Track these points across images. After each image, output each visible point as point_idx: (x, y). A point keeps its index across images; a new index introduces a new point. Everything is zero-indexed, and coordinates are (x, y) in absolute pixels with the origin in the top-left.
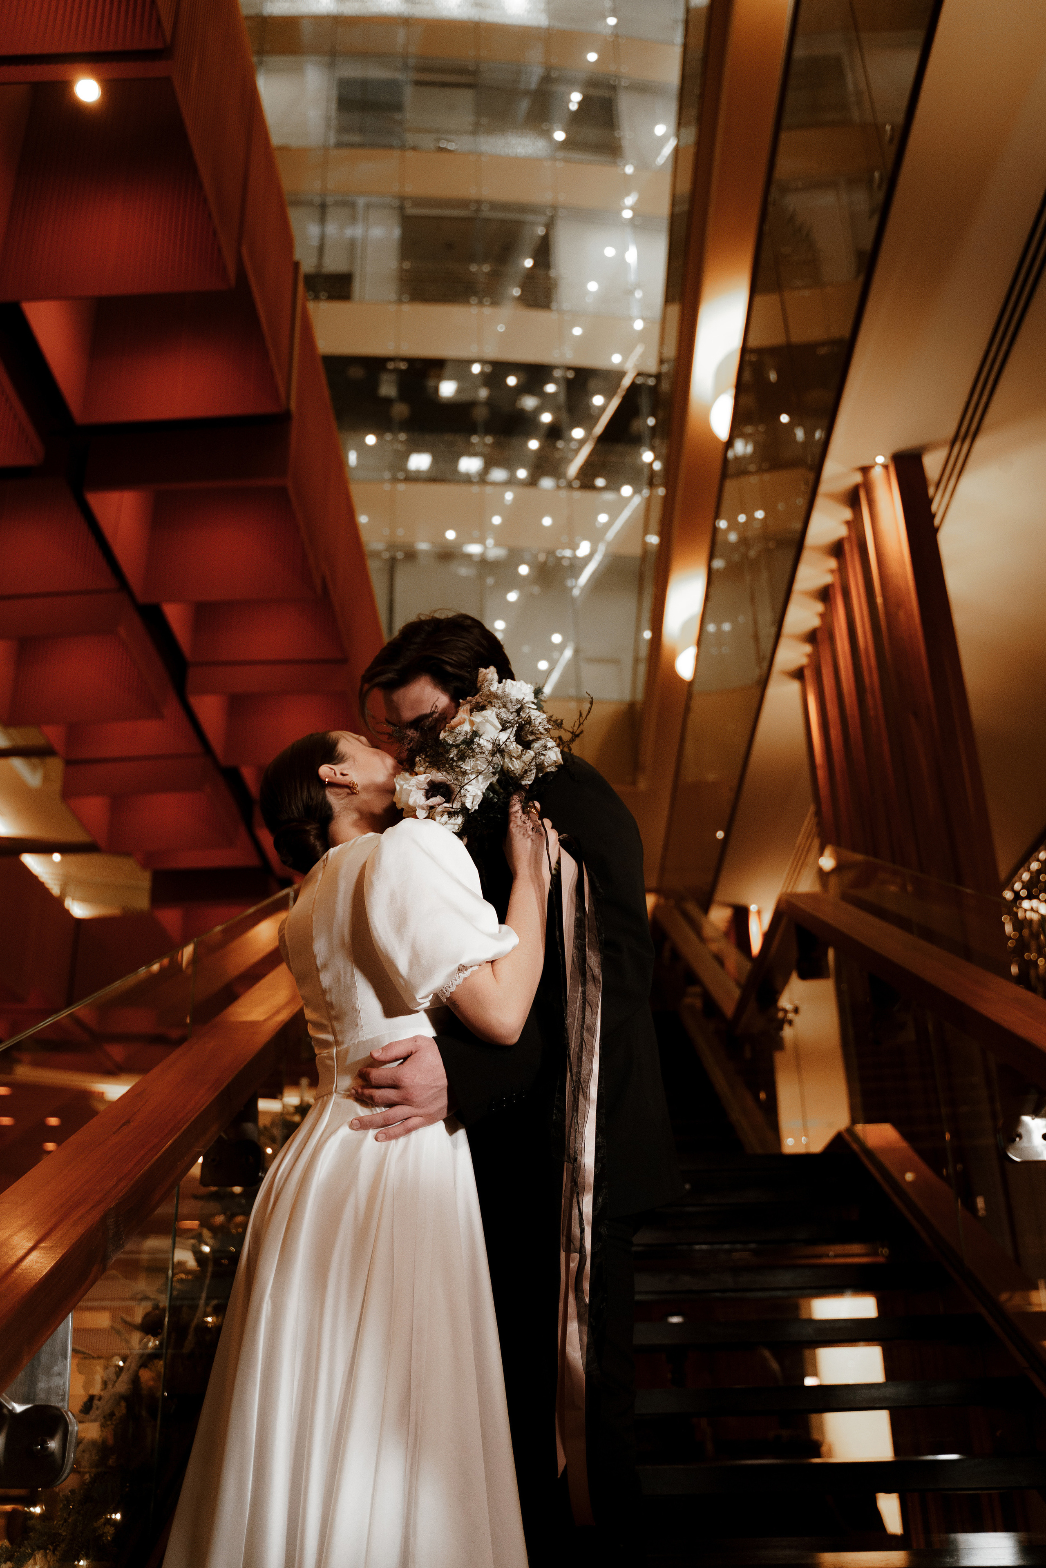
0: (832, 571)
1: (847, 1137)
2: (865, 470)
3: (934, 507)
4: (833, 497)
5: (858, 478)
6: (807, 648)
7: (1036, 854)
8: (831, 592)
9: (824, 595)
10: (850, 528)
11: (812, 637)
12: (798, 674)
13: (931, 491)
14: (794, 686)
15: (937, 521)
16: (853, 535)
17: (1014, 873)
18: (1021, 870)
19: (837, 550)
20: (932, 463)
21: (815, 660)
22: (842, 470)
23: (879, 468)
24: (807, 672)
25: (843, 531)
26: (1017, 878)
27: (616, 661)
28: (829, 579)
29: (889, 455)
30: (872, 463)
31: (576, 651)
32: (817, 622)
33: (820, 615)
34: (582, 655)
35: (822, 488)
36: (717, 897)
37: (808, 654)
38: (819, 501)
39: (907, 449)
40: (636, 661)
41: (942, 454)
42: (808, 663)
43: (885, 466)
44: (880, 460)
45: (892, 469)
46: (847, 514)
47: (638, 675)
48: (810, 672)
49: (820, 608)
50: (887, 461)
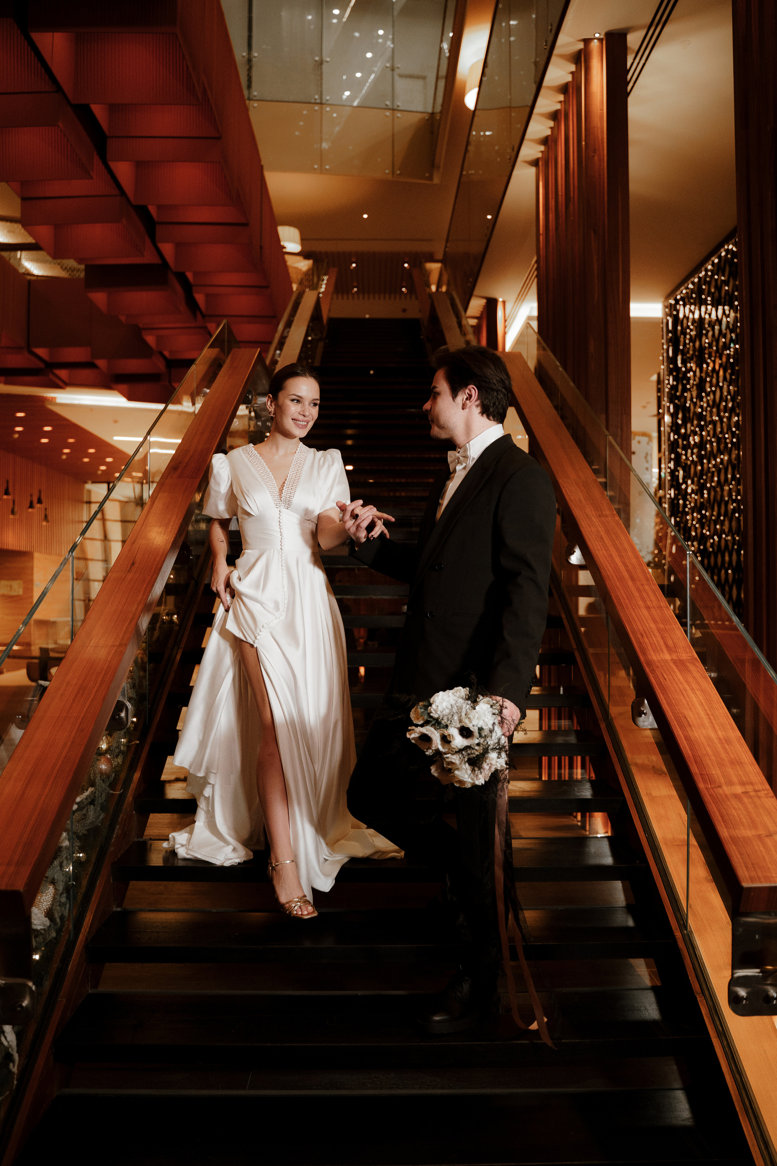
0: (560, 102)
2: (587, 42)
4: (563, 57)
5: (581, 46)
6: (542, 148)
8: (559, 116)
9: (554, 116)
10: (572, 78)
11: (545, 141)
12: (535, 163)
13: (629, 64)
14: (533, 170)
16: (575, 83)
19: (564, 89)
20: (633, 40)
21: (546, 158)
22: (571, 40)
23: (596, 41)
24: (540, 163)
25: (569, 78)
26: (679, 292)
27: (424, 78)
28: (558, 107)
29: (603, 33)
30: (593, 37)
31: (393, 70)
32: (549, 132)
33: (551, 128)
34: (397, 72)
35: (556, 51)
36: (476, 292)
37: (542, 152)
38: (553, 59)
39: (616, 30)
40: (437, 78)
41: (641, 34)
42: (542, 158)
43: (600, 40)
44: (597, 35)
45: (604, 42)
46: (573, 68)
47: (438, 91)
48: (542, 165)
49: (551, 124)
50: (602, 37)
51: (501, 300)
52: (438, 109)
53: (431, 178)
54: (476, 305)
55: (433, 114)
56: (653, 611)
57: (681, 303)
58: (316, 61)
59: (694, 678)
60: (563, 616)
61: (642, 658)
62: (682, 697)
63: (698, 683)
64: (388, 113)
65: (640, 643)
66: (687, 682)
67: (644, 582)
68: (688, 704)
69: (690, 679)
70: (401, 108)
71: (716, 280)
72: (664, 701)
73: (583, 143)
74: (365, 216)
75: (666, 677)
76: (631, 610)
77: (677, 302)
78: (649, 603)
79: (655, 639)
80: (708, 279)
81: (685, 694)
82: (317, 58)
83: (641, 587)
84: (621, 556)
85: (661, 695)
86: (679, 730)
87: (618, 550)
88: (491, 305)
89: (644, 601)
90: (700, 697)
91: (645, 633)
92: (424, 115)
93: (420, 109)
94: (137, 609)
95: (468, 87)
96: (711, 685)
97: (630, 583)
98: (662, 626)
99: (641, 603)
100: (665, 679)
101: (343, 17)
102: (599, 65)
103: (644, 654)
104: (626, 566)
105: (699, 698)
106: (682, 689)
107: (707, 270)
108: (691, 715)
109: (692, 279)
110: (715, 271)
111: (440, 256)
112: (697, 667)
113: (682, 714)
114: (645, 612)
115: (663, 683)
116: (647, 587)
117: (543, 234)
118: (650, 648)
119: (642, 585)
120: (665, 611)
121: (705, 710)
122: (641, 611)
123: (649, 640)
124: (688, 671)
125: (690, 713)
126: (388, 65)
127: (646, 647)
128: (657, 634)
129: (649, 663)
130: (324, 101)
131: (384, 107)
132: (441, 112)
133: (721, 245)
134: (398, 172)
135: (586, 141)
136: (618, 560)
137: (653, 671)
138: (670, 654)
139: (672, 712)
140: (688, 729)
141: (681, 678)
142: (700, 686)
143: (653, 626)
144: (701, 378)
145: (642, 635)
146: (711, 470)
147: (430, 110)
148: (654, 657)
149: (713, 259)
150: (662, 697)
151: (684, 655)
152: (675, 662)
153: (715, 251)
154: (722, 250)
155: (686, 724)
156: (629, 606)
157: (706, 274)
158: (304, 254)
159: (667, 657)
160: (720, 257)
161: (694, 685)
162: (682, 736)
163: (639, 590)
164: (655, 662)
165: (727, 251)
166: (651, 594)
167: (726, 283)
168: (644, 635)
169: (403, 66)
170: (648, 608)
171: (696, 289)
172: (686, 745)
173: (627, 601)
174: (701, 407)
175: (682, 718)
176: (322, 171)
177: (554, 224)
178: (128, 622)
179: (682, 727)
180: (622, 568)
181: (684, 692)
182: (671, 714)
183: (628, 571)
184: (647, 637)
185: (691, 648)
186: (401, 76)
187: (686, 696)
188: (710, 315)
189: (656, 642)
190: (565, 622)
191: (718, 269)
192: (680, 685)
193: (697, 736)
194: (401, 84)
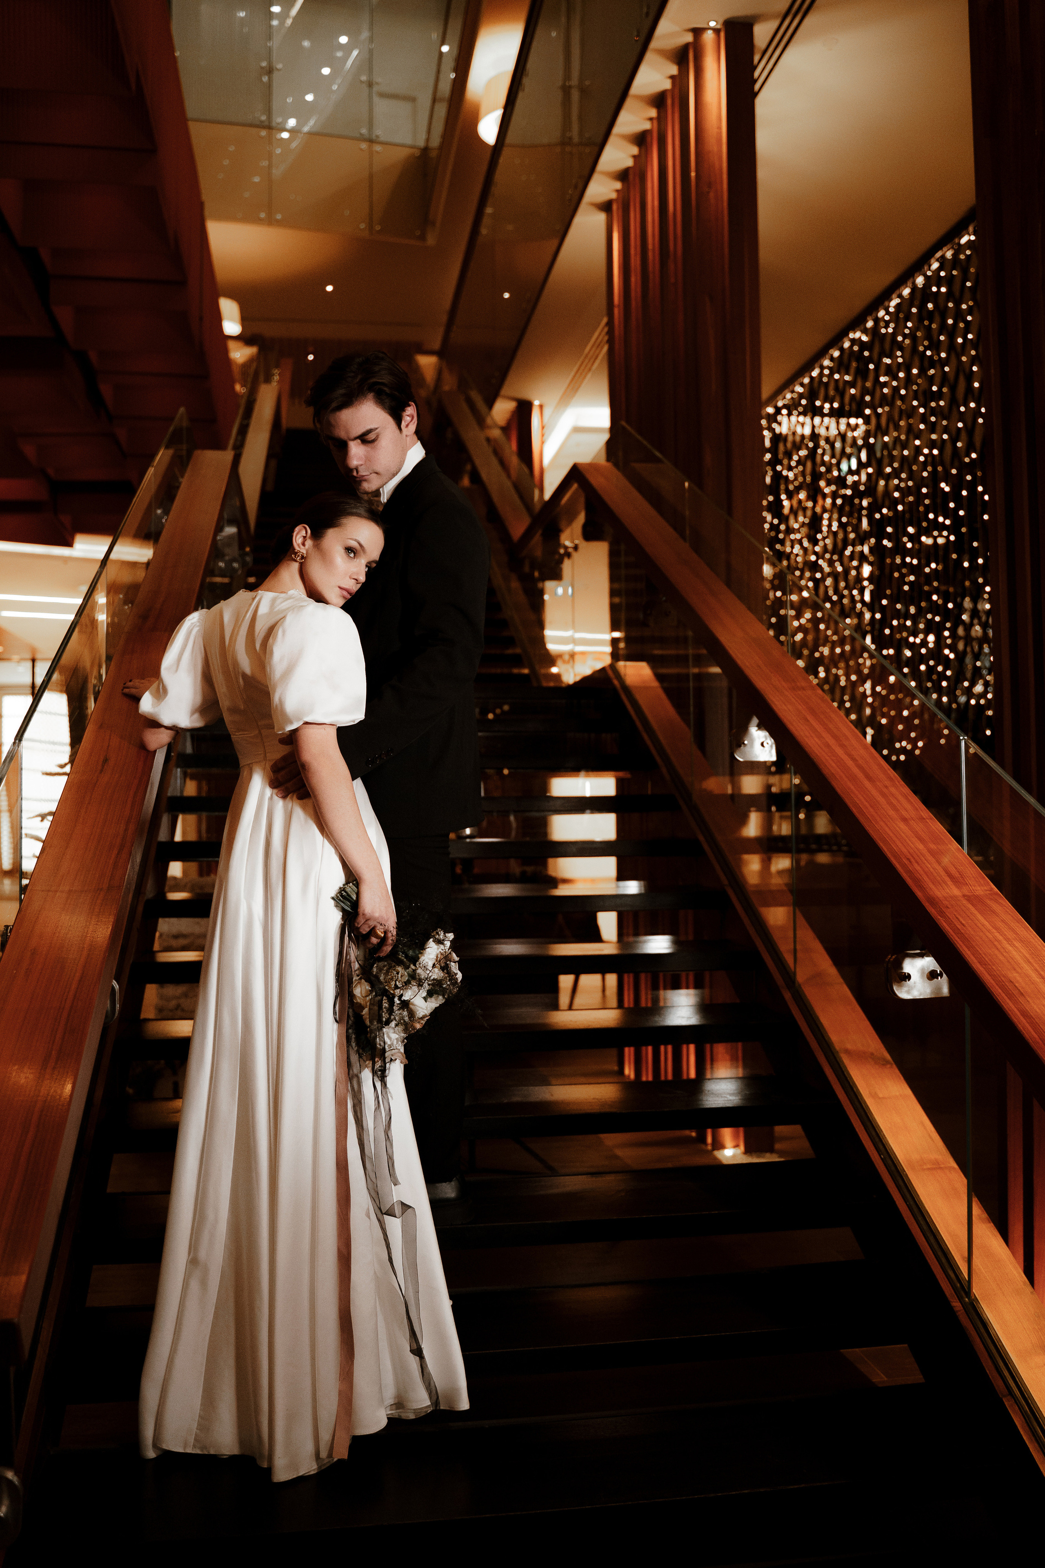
0: (651, 119)
1: (610, 673)
2: (697, 32)
3: (756, 74)
4: (662, 52)
5: (689, 38)
6: (618, 185)
7: (801, 379)
8: (649, 139)
9: (641, 139)
10: (673, 84)
11: (623, 176)
12: (606, 207)
13: (756, 58)
14: (602, 217)
15: (757, 87)
16: (677, 91)
17: (779, 392)
18: (786, 391)
19: (659, 100)
20: (762, 33)
21: (624, 199)
22: (675, 28)
23: (710, 32)
24: (615, 207)
25: (667, 85)
26: (781, 397)
27: (413, 100)
28: (647, 126)
29: (721, 21)
30: (705, 26)
31: (370, 84)
32: (630, 163)
33: (634, 157)
34: (375, 89)
35: (654, 44)
36: (504, 391)
37: (617, 191)
38: (649, 56)
39: (738, 18)
40: (434, 100)
41: (773, 25)
42: (616, 200)
43: (717, 31)
44: (712, 24)
45: (722, 34)
46: (674, 70)
47: (435, 116)
48: (618, 209)
49: (635, 150)
50: (719, 27)
51: (536, 403)
52: (435, 142)
53: (423, 238)
54: (502, 409)
55: (425, 150)
56: (912, 822)
57: (784, 412)
58: (262, 68)
59: (1003, 921)
60: (701, 838)
61: (919, 894)
62: (996, 952)
63: (1013, 930)
64: (364, 146)
65: (909, 872)
66: (997, 929)
67: (887, 783)
68: (1008, 962)
69: (1000, 924)
70: (382, 139)
71: (837, 381)
72: (972, 957)
73: (693, 174)
74: (329, 288)
75: (964, 922)
76: (882, 823)
77: (778, 411)
78: (904, 813)
79: (929, 866)
80: (825, 380)
81: (999, 947)
82: (264, 64)
83: (885, 790)
84: (842, 746)
85: (966, 949)
86: (1008, 1001)
87: (835, 737)
88: (524, 410)
89: (896, 810)
90: (1022, 951)
91: (913, 857)
92: (414, 150)
93: (409, 141)
94: (126, 830)
95: (483, 110)
96: (1032, 932)
97: (867, 784)
98: (932, 846)
99: (892, 813)
100: (963, 924)
101: (288, 16)
102: (715, 66)
103: (922, 888)
104: (854, 760)
105: (1020, 952)
106: (993, 939)
107: (822, 368)
108: (1018, 978)
109: (800, 380)
110: (835, 369)
111: (437, 345)
112: (1000, 904)
113: (1004, 977)
114: (902, 825)
115: (963, 931)
116: (893, 790)
117: (619, 306)
118: (926, 878)
119: (886, 787)
120: (930, 824)
121: (1036, 970)
122: (896, 824)
123: (921, 867)
124: (992, 911)
125: (1015, 974)
126: (364, 78)
127: (920, 878)
128: (930, 858)
129: (933, 901)
130: (274, 124)
131: (358, 135)
132: (441, 147)
133: (844, 333)
134: (378, 228)
135: (697, 171)
136: (840, 752)
137: (942, 913)
138: (958, 888)
139: (989, 974)
140: (1021, 999)
141: (986, 923)
142: (1017, 934)
143: (921, 846)
144: (814, 514)
145: (908, 859)
146: (830, 639)
147: (421, 143)
148: (938, 892)
149: (831, 351)
150: (969, 952)
151: (979, 888)
152: (968, 898)
153: (836, 341)
154: (845, 339)
155: (1015, 992)
156: (878, 819)
157: (821, 374)
158: (244, 339)
159: (956, 892)
160: (842, 350)
161: (1010, 935)
162: (1015, 1010)
163: (883, 795)
164: (941, 899)
165: (853, 341)
166: (900, 798)
167: (852, 384)
168: (912, 860)
169: (385, 81)
170: (904, 820)
171: (806, 394)
172: (1027, 1025)
173: (871, 810)
174: (815, 553)
175: (1007, 983)
176: (270, 221)
177: (639, 290)
178: (115, 852)
179: (1010, 996)
180: (850, 763)
181: (996, 943)
182: (989, 978)
183: (860, 767)
184: (917, 862)
185: (984, 878)
186: (382, 95)
187: (1002, 950)
188: (827, 428)
189: (931, 869)
190: (706, 847)
191: (841, 365)
192: (988, 934)
193: (1038, 1010)
194: (381, 107)
